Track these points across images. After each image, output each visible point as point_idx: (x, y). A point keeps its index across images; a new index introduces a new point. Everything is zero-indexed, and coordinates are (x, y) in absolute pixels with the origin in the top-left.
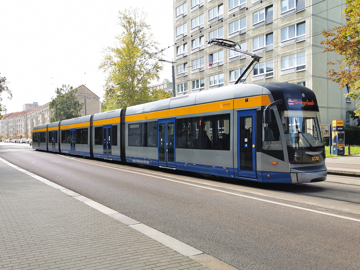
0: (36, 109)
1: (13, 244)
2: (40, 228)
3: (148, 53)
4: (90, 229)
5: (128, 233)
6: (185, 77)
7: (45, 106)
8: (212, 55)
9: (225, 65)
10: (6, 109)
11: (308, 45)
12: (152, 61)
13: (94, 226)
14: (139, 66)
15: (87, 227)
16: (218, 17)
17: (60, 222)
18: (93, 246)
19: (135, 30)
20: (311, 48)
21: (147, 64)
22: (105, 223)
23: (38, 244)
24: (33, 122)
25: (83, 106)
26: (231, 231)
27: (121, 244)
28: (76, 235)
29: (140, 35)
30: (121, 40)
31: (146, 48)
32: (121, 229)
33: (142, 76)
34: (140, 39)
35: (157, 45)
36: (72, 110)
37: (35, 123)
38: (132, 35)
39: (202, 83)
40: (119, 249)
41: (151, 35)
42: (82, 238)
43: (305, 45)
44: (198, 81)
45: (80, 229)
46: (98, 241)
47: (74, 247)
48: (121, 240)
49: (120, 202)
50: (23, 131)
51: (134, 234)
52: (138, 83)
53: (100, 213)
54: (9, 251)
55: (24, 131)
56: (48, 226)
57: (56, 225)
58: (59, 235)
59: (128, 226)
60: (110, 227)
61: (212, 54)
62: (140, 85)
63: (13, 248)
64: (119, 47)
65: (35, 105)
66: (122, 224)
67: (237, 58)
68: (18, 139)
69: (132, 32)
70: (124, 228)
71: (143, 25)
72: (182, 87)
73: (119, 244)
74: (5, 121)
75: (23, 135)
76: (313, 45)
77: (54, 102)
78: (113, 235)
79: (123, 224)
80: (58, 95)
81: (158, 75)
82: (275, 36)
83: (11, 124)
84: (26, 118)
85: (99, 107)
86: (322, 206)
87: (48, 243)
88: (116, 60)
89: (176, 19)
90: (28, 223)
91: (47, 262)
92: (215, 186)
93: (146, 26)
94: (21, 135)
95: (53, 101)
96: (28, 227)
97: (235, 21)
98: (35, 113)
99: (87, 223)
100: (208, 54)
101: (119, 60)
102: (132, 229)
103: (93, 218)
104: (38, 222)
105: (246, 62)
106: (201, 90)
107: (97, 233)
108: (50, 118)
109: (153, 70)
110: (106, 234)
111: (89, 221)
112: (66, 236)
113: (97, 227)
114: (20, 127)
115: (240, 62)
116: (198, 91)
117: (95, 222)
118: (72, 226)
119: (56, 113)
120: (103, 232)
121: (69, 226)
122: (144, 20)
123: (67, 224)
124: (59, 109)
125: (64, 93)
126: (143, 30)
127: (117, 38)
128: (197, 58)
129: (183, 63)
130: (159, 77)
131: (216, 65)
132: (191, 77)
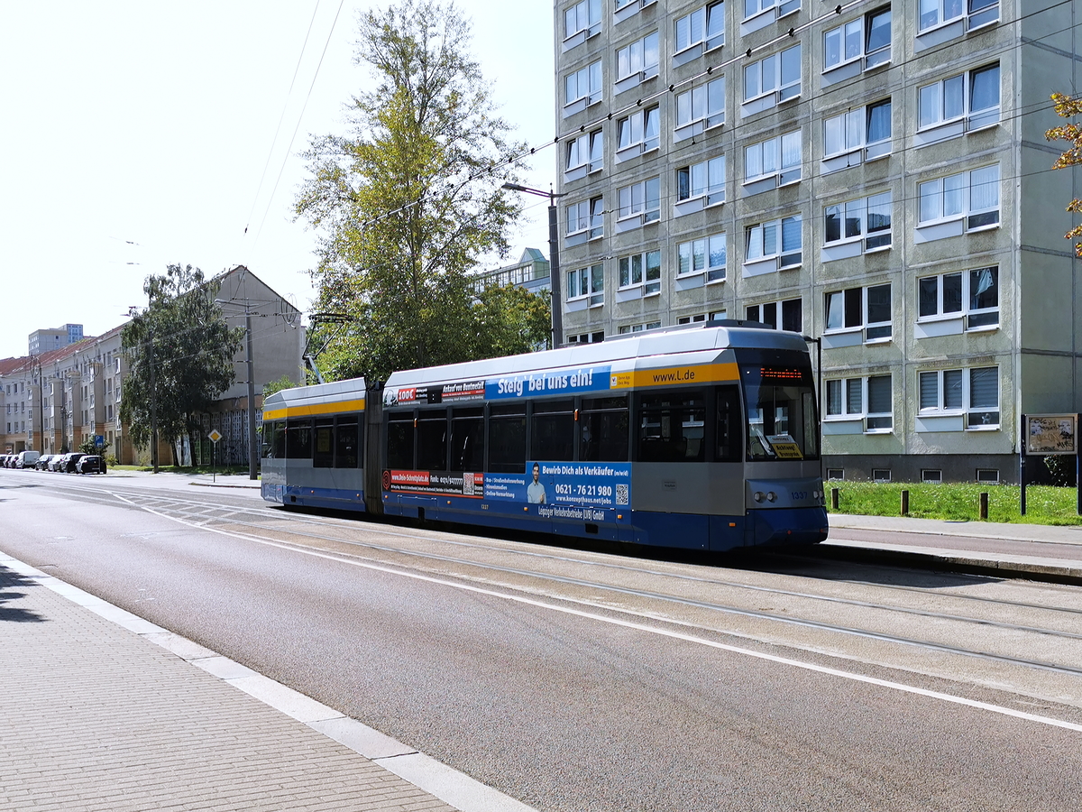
0: (76, 349)
2: (65, 772)
3: (468, 160)
4: (239, 775)
5: (370, 787)
6: (595, 246)
7: (108, 337)
8: (686, 170)
9: (730, 207)
11: (1007, 142)
12: (483, 188)
13: (253, 763)
14: (437, 205)
15: (230, 766)
16: (707, 45)
17: (136, 749)
19: (426, 81)
20: (1018, 152)
21: (465, 199)
22: (295, 753)
24: (64, 396)
25: (241, 339)
26: (719, 778)
28: (187, 794)
29: (441, 98)
30: (375, 112)
31: (462, 144)
32: (348, 772)
33: (448, 236)
34: (441, 113)
35: (498, 133)
36: (202, 352)
37: (70, 397)
38: (415, 96)
39: (652, 266)
41: (480, 98)
42: (207, 804)
43: (996, 141)
44: (637, 259)
45: (204, 775)
49: (354, 679)
50: (30, 426)
51: (388, 790)
52: (436, 263)
53: (281, 716)
55: (31, 424)
56: (95, 763)
57: (124, 760)
58: (130, 796)
59: (371, 764)
60: (308, 766)
61: (688, 168)
62: (442, 271)
64: (367, 137)
65: (74, 331)
66: (351, 756)
67: (771, 185)
69: (415, 88)
70: (358, 771)
71: (451, 62)
72: (584, 281)
75: (30, 441)
76: (1024, 144)
77: (138, 326)
78: (317, 794)
79: (355, 756)
80: (154, 299)
81: (503, 236)
82: (898, 113)
84: (38, 382)
85: (297, 344)
86: (1030, 695)
88: (357, 182)
89: (565, 48)
90: (26, 752)
92: (680, 623)
93: (461, 67)
94: (20, 439)
95: (137, 320)
96: (26, 766)
97: (763, 59)
98: (71, 363)
99: (230, 751)
100: (672, 167)
101: (368, 183)
102: (383, 773)
103: (253, 736)
104: (62, 749)
105: (801, 197)
106: (648, 288)
107: (261, 789)
108: (122, 380)
109: (485, 219)
110: (293, 791)
111: (238, 746)
112: (156, 799)
113: (265, 767)
114: (19, 410)
115: (782, 198)
116: (638, 295)
117: (259, 748)
118: (176, 763)
119: (145, 363)
120: (284, 785)
121: (168, 764)
122: (456, 47)
123: (161, 755)
124: (156, 351)
125: (174, 294)
126: (452, 79)
127: (360, 105)
128: (634, 180)
129: (588, 196)
130: (505, 242)
131: (700, 206)
132: (615, 246)
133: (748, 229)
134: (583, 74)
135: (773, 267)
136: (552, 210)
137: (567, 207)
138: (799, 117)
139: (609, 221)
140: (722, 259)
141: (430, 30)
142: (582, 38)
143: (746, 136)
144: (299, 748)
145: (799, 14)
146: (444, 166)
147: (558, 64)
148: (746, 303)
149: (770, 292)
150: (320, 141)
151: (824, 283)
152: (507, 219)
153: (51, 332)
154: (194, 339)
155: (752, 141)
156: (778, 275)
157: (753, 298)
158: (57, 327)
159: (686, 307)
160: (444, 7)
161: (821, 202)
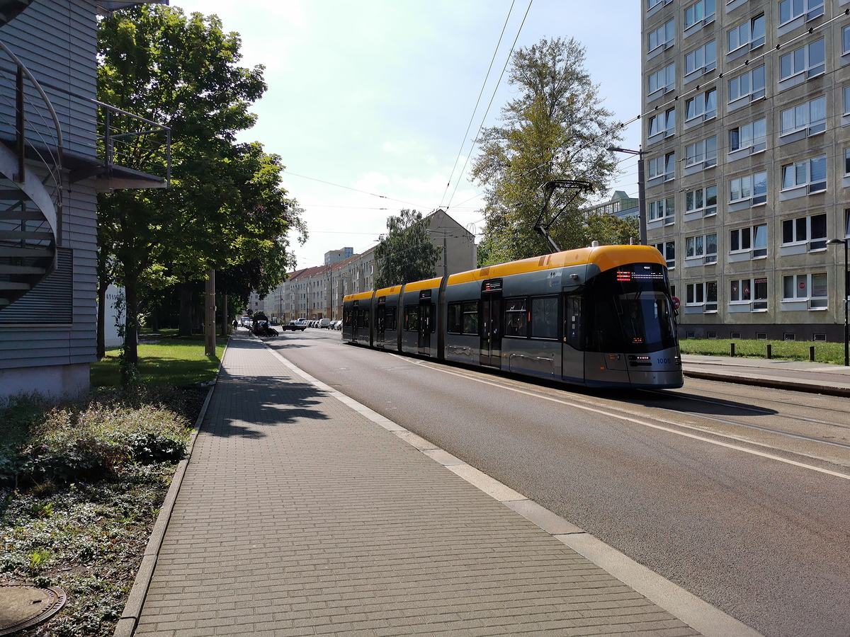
0: (350, 261)
1: (298, 558)
2: (354, 524)
3: (581, 136)
4: (463, 538)
5: (555, 558)
6: (669, 185)
7: (367, 254)
8: (736, 130)
9: (770, 153)
10: (295, 263)
12: (590, 154)
13: (472, 529)
14: (561, 166)
15: (457, 530)
16: (752, 45)
17: (396, 512)
18: (475, 586)
19: (554, 89)
21: (579, 161)
22: (498, 524)
23: (351, 565)
25: (440, 253)
27: (542, 588)
28: (431, 549)
29: (564, 99)
30: (522, 112)
31: (577, 127)
32: (537, 544)
34: (563, 109)
35: (600, 118)
36: (418, 261)
37: (346, 288)
38: (547, 100)
39: (711, 196)
40: (537, 602)
41: (589, 97)
42: (445, 558)
44: (699, 193)
45: (441, 535)
46: (484, 572)
47: (429, 583)
48: (540, 575)
49: (527, 471)
50: (325, 305)
51: (569, 562)
52: (558, 203)
53: (484, 495)
54: (289, 575)
55: (326, 303)
56: (371, 519)
57: (389, 518)
58: (395, 546)
59: (552, 538)
60: (509, 536)
61: (738, 128)
63: (298, 569)
64: (518, 127)
65: (348, 251)
66: (537, 531)
67: (802, 136)
68: (314, 319)
69: (547, 95)
70: (544, 543)
71: (571, 76)
72: (661, 208)
73: (535, 588)
74: (293, 284)
75: (325, 313)
77: (383, 247)
78: (519, 559)
79: (539, 531)
80: (392, 231)
81: (603, 183)
83: (302, 292)
84: (330, 280)
85: (472, 255)
87: (371, 564)
88: (512, 154)
89: (649, 58)
90: (330, 508)
91: (371, 616)
92: (762, 445)
93: (577, 79)
94: (320, 312)
95: (383, 243)
96: (330, 518)
97: (795, 51)
98: (347, 269)
99: (455, 519)
100: (726, 128)
101: (518, 155)
102: (563, 547)
103: (469, 509)
104: (350, 507)
105: (826, 142)
106: (707, 212)
107: (480, 550)
108: (374, 279)
109: (592, 173)
110: (502, 554)
111: (460, 515)
112: (411, 550)
113: (480, 533)
114: (320, 295)
115: (810, 144)
116: (700, 216)
117: (474, 518)
118: (422, 524)
119: (387, 268)
120: (495, 549)
121: (417, 524)
122: (574, 67)
123: (412, 517)
124: (393, 261)
125: (404, 227)
126: (571, 87)
127: (513, 108)
128: (697, 140)
129: (664, 152)
130: (605, 187)
131: (747, 154)
132: (683, 184)
133: (784, 168)
134: (662, 74)
135: (804, 193)
136: (641, 163)
137: (649, 161)
138: (824, 88)
139: (679, 168)
140: (764, 189)
141: (557, 58)
142: (661, 50)
143: (782, 103)
144: (500, 521)
145: (823, 17)
146: (565, 142)
147: (644, 68)
148: (782, 218)
149: (801, 210)
150: (488, 132)
151: (844, 202)
152: (606, 171)
153: (336, 252)
154: (414, 253)
155: (786, 106)
156: (807, 198)
157: (788, 215)
158: (339, 249)
159: (736, 222)
160: (567, 42)
161: (842, 146)
